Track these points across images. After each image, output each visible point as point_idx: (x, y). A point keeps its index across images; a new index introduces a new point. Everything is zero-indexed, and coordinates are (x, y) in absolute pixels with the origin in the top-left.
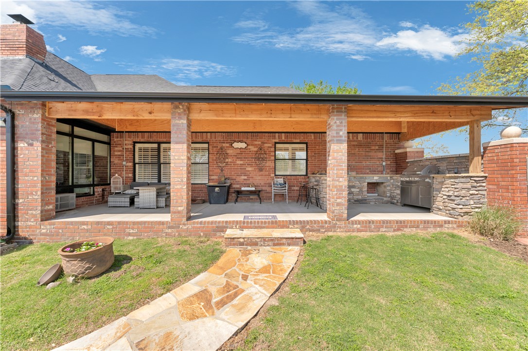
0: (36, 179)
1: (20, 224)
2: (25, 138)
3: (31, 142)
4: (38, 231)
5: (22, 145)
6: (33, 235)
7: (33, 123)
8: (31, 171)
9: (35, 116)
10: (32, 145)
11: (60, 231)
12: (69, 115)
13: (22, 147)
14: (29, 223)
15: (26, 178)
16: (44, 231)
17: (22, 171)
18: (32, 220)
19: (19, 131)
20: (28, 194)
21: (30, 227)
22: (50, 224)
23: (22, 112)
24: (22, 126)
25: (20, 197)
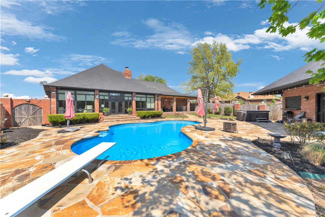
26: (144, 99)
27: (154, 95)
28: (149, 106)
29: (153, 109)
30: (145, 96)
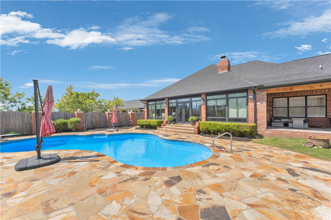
0: (264, 115)
1: (258, 129)
2: (260, 101)
3: (262, 102)
4: (265, 133)
5: (258, 103)
6: (263, 134)
7: (263, 95)
8: (262, 112)
9: (264, 93)
10: (262, 103)
11: (275, 133)
12: (276, 91)
13: (258, 105)
14: (262, 130)
15: (260, 114)
16: (268, 133)
17: (259, 112)
18: (263, 129)
19: (257, 99)
20: (261, 120)
21: (262, 131)
22: (270, 130)
23: (258, 92)
24: (259, 97)
25: (258, 121)
26: (221, 103)
27: (245, 90)
28: (232, 113)
29: (245, 120)
30: (224, 96)
